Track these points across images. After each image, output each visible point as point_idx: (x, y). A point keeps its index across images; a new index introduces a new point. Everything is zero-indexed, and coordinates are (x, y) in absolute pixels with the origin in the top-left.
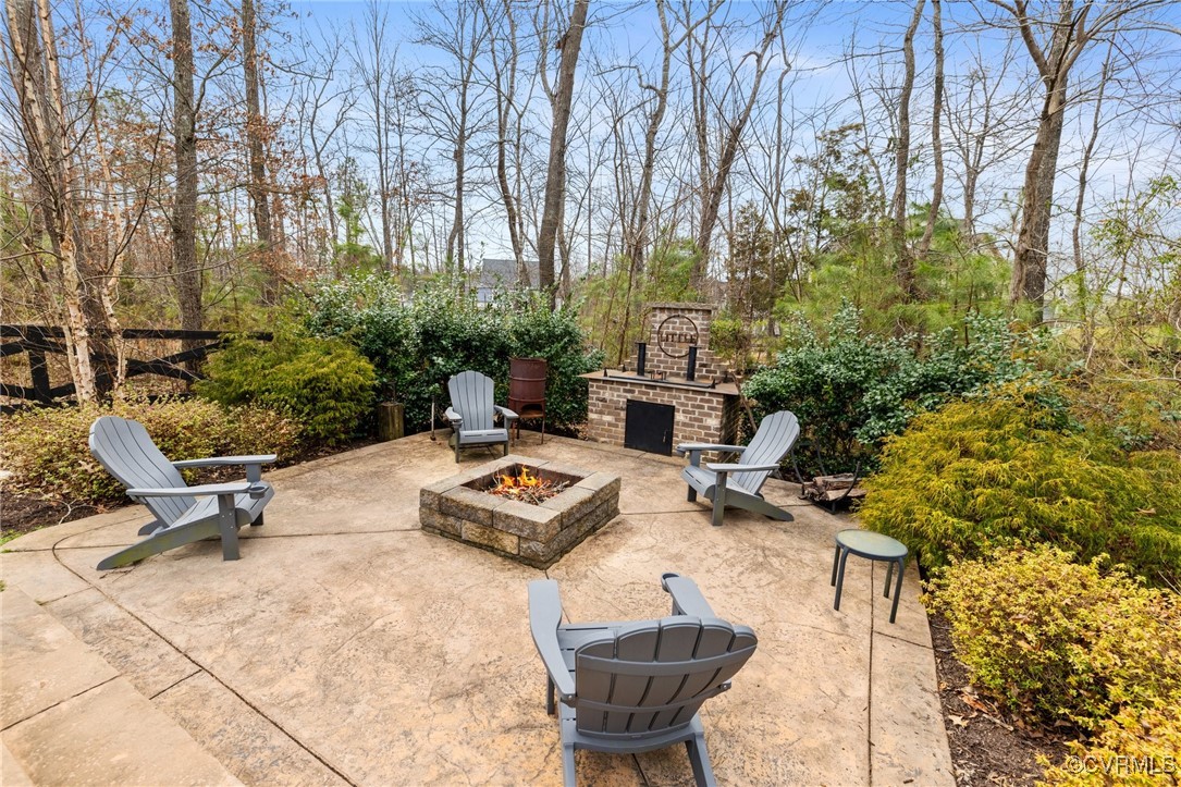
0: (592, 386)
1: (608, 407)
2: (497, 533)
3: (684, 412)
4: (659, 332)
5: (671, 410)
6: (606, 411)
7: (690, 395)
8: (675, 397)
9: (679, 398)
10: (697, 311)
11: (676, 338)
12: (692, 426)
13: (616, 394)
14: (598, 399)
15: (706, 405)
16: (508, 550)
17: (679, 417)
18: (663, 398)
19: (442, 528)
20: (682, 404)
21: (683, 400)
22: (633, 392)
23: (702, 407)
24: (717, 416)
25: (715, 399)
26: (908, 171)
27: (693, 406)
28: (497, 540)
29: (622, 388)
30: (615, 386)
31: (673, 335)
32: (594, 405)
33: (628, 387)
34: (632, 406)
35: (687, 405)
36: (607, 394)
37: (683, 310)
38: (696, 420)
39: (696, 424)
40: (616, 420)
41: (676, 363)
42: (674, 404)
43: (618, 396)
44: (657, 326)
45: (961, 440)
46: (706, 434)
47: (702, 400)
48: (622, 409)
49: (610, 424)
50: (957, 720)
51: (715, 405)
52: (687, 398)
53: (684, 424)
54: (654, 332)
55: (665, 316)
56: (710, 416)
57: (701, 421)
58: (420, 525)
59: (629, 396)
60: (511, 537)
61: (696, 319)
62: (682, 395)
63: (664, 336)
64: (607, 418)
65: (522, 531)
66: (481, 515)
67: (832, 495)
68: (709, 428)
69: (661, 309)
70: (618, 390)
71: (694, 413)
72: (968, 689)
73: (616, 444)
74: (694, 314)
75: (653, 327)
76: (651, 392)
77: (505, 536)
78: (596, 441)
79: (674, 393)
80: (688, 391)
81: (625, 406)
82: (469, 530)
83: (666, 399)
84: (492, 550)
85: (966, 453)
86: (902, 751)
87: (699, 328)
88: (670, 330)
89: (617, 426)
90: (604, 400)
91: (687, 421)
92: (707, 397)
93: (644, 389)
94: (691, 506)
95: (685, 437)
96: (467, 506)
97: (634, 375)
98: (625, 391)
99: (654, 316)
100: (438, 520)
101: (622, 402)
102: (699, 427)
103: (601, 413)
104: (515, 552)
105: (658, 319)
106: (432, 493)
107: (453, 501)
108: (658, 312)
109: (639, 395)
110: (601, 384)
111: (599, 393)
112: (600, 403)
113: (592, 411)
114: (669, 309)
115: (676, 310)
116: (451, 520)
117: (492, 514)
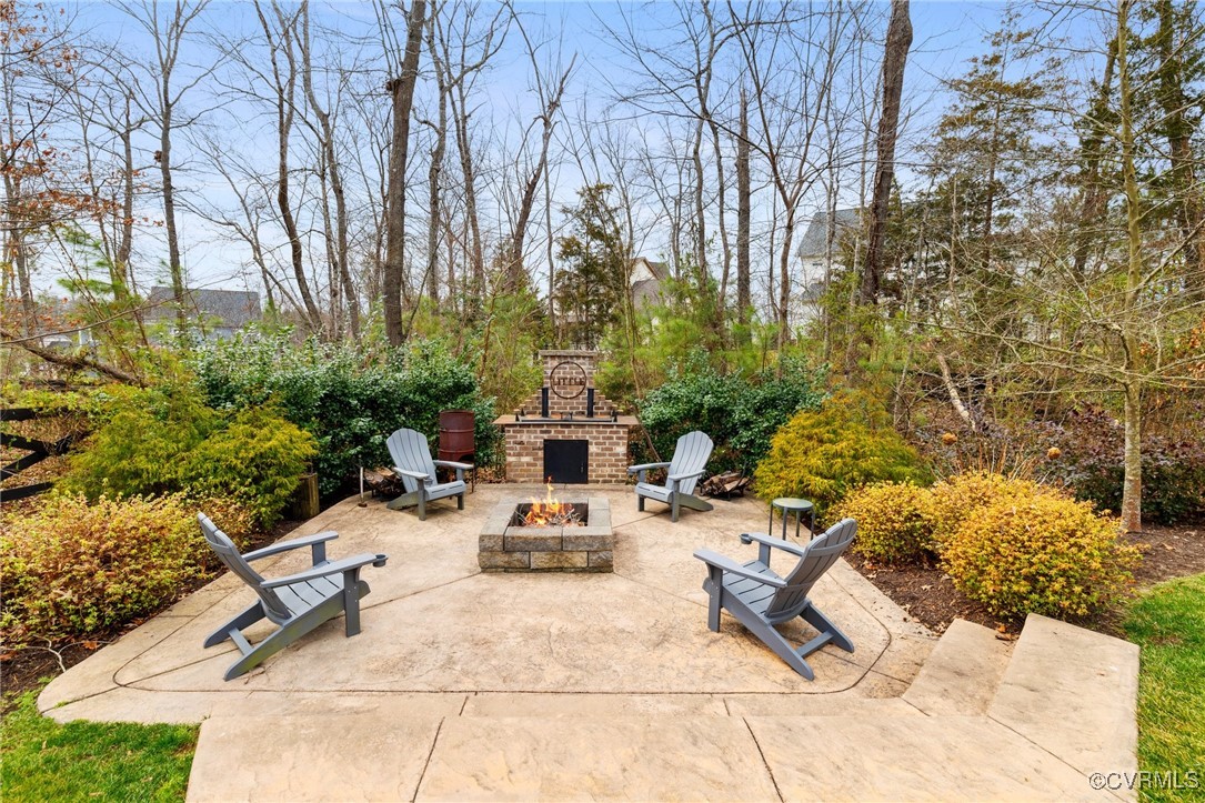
0: (509, 431)
1: (526, 449)
2: (567, 554)
3: (596, 444)
4: (551, 378)
5: (586, 443)
6: (523, 451)
7: (601, 429)
8: (588, 432)
9: (592, 432)
10: (584, 357)
11: (567, 381)
12: (604, 455)
13: (532, 436)
14: (515, 443)
15: (614, 436)
16: (579, 565)
17: (593, 449)
18: (575, 434)
19: (506, 565)
20: (595, 438)
21: (595, 434)
22: (549, 432)
23: (612, 438)
24: (624, 444)
25: (621, 430)
26: (706, 249)
27: (604, 438)
28: (566, 560)
29: (538, 430)
30: (532, 429)
31: (564, 379)
32: (511, 449)
33: (545, 428)
34: (549, 446)
35: (599, 438)
36: (524, 437)
37: (571, 357)
38: (607, 449)
39: (607, 453)
40: (534, 459)
41: (568, 404)
42: (587, 438)
43: (535, 438)
44: (549, 372)
45: (816, 434)
46: (616, 460)
47: (611, 432)
48: (539, 449)
49: (528, 464)
50: (871, 576)
51: (622, 434)
52: (598, 432)
53: (597, 455)
54: (547, 378)
55: (556, 363)
56: (618, 444)
57: (611, 449)
58: (480, 570)
59: (546, 436)
60: (581, 554)
61: (584, 364)
62: (594, 430)
63: (556, 380)
64: (525, 459)
65: (592, 546)
66: (551, 543)
67: (728, 487)
68: (618, 455)
69: (552, 357)
70: (536, 432)
71: (605, 443)
72: (866, 562)
73: (535, 481)
74: (581, 360)
75: (546, 373)
76: (566, 430)
77: (575, 554)
78: (515, 482)
79: (587, 429)
80: (599, 426)
81: (542, 446)
82: (539, 559)
83: (580, 435)
84: (561, 569)
85: (821, 441)
86: (862, 593)
87: (586, 372)
88: (562, 375)
89: (536, 465)
90: (521, 443)
91: (600, 451)
92: (615, 429)
93: (559, 428)
94: (643, 515)
95: (598, 466)
96: (535, 538)
97: (538, 417)
98: (542, 432)
99: (546, 363)
100: (501, 559)
101: (540, 442)
102: (610, 455)
103: (519, 455)
104: (585, 565)
105: (549, 365)
106: (494, 536)
107: (520, 538)
108: (549, 359)
109: (554, 434)
110: (518, 428)
111: (516, 437)
112: (518, 446)
113: (510, 455)
114: (559, 357)
115: (565, 357)
116: (517, 555)
117: (562, 540)
